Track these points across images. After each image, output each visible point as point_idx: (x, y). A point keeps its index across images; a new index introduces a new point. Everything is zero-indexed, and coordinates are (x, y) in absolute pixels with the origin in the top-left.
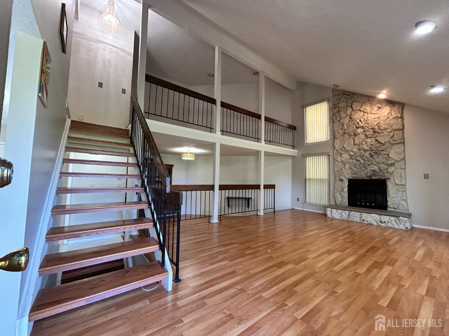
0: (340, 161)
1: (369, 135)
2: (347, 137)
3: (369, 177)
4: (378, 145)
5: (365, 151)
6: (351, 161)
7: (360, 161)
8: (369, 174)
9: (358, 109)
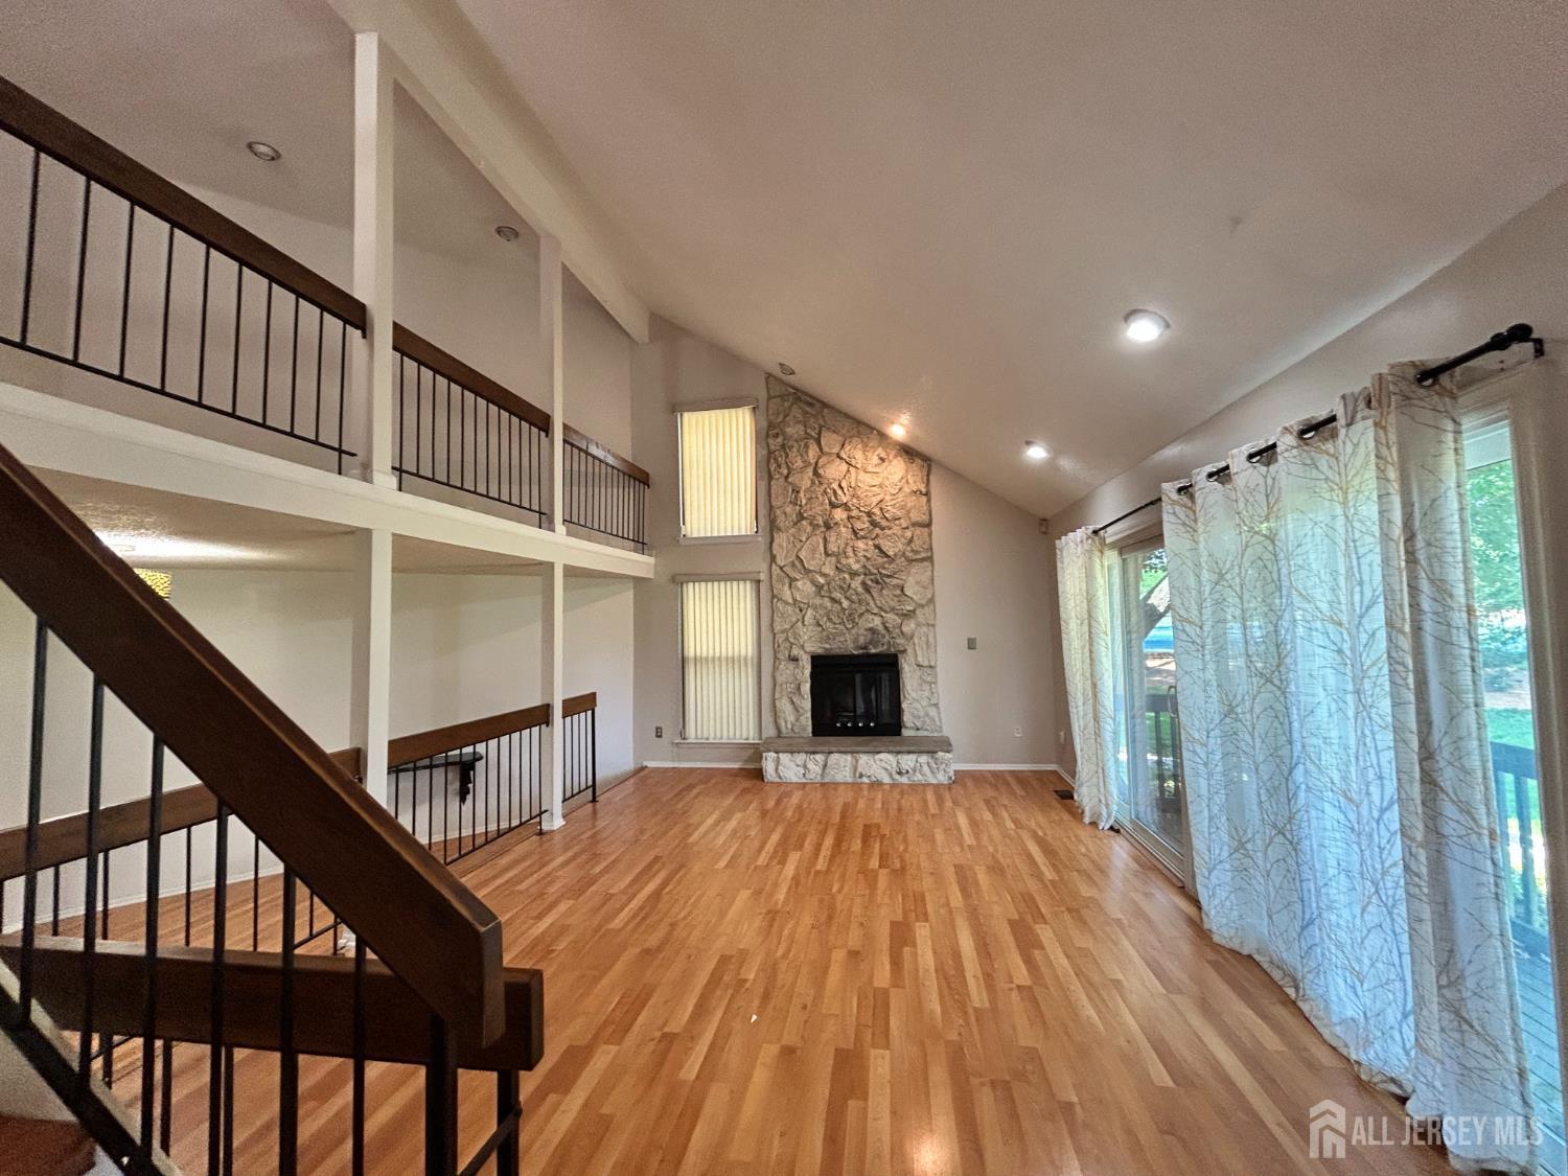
0: (790, 601)
1: (862, 530)
2: (809, 529)
3: (863, 649)
4: (880, 560)
5: (853, 574)
6: (818, 601)
7: (840, 603)
8: (862, 640)
9: (835, 451)
